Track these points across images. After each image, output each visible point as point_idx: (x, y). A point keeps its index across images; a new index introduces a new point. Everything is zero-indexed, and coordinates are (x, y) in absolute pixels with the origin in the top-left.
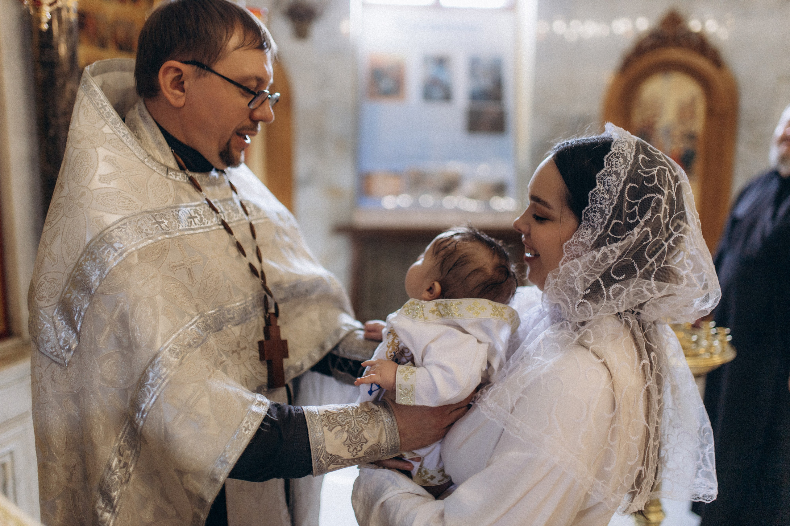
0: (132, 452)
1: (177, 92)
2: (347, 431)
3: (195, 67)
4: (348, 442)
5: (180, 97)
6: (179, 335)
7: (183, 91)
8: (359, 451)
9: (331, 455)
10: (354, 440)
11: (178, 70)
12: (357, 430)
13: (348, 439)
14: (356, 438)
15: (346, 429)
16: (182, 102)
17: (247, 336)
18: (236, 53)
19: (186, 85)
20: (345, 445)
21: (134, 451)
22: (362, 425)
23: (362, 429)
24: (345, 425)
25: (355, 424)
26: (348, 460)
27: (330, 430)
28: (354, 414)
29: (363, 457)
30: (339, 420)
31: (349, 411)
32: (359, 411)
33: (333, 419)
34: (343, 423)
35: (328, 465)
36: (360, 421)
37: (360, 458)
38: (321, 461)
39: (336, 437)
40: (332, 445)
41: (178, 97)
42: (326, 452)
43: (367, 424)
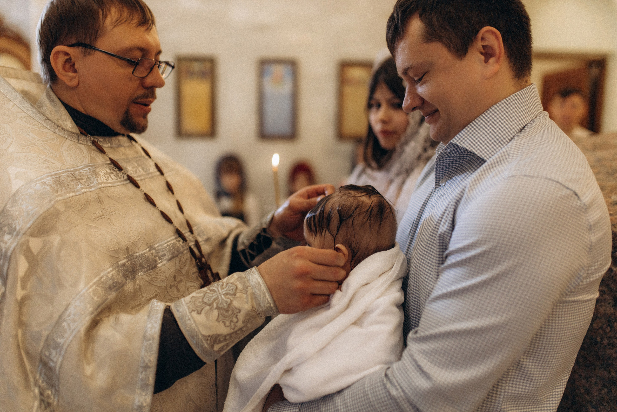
0: (52, 391)
1: (71, 74)
2: (216, 308)
3: (81, 48)
4: (221, 317)
5: (73, 78)
6: (101, 278)
7: (75, 71)
8: (237, 322)
9: (209, 336)
10: (226, 314)
11: (67, 54)
12: (226, 303)
13: (220, 315)
14: (227, 311)
15: (215, 306)
16: (75, 82)
17: (181, 269)
18: (115, 29)
19: (76, 66)
20: (219, 322)
21: (53, 390)
22: (230, 297)
23: (231, 301)
24: (212, 303)
25: (222, 299)
26: (230, 335)
27: (199, 313)
28: (220, 290)
29: (244, 327)
30: (205, 301)
31: (214, 288)
32: (225, 284)
33: (199, 302)
34: (210, 302)
35: (212, 347)
36: (227, 294)
37: (241, 329)
38: (202, 346)
39: (207, 318)
40: (206, 327)
41: (72, 78)
42: (204, 336)
43: (234, 294)
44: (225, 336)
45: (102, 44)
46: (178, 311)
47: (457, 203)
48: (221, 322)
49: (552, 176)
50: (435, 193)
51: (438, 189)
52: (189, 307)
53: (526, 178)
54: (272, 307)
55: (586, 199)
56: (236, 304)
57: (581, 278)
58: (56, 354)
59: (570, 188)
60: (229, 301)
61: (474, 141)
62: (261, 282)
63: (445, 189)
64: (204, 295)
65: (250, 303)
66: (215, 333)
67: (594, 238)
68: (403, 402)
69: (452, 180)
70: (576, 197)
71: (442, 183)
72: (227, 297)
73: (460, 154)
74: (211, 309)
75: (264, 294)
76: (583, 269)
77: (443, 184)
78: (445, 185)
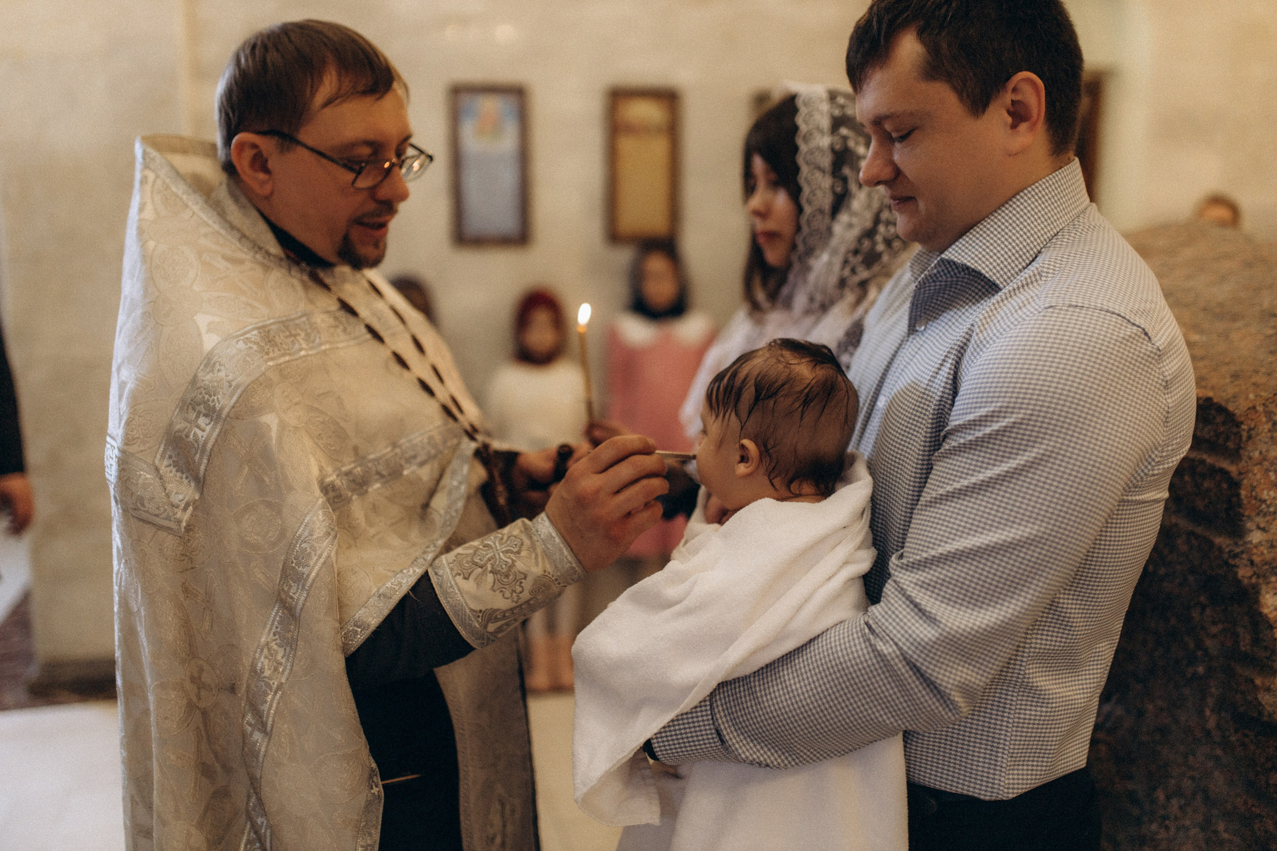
1: (261, 176)
2: (491, 572)
3: (276, 138)
4: (498, 585)
5: (265, 182)
7: (268, 172)
8: (521, 593)
9: (481, 611)
10: (506, 580)
11: (254, 146)
12: (506, 565)
14: (507, 576)
15: (489, 568)
16: (268, 189)
18: (327, 111)
19: (270, 165)
20: (494, 591)
22: (512, 556)
23: (513, 561)
24: (485, 564)
25: (500, 558)
26: (512, 610)
27: (466, 578)
28: (497, 544)
29: (531, 599)
30: (476, 560)
31: (489, 542)
32: (505, 538)
33: (467, 562)
34: (482, 563)
35: (486, 627)
36: (507, 551)
37: (527, 602)
38: (470, 625)
39: (478, 585)
40: (475, 598)
41: (263, 183)
42: (472, 610)
43: (518, 552)
44: (504, 612)
45: (309, 134)
46: (436, 574)
47: (962, 350)
48: (498, 592)
49: (1111, 306)
50: (909, 343)
51: (912, 337)
52: (452, 569)
53: (1071, 309)
54: (574, 568)
55: (1160, 341)
56: (520, 565)
57: (1153, 463)
58: (298, 589)
59: (1137, 323)
60: (510, 561)
61: (980, 253)
62: (554, 534)
63: (927, 335)
64: (475, 552)
65: (540, 564)
66: (489, 607)
67: (1171, 400)
68: (897, 660)
69: (938, 321)
70: (1147, 338)
71: (920, 326)
72: (508, 555)
73: (952, 277)
74: (483, 574)
75: (561, 550)
76: (1156, 449)
77: (923, 328)
78: (925, 330)
